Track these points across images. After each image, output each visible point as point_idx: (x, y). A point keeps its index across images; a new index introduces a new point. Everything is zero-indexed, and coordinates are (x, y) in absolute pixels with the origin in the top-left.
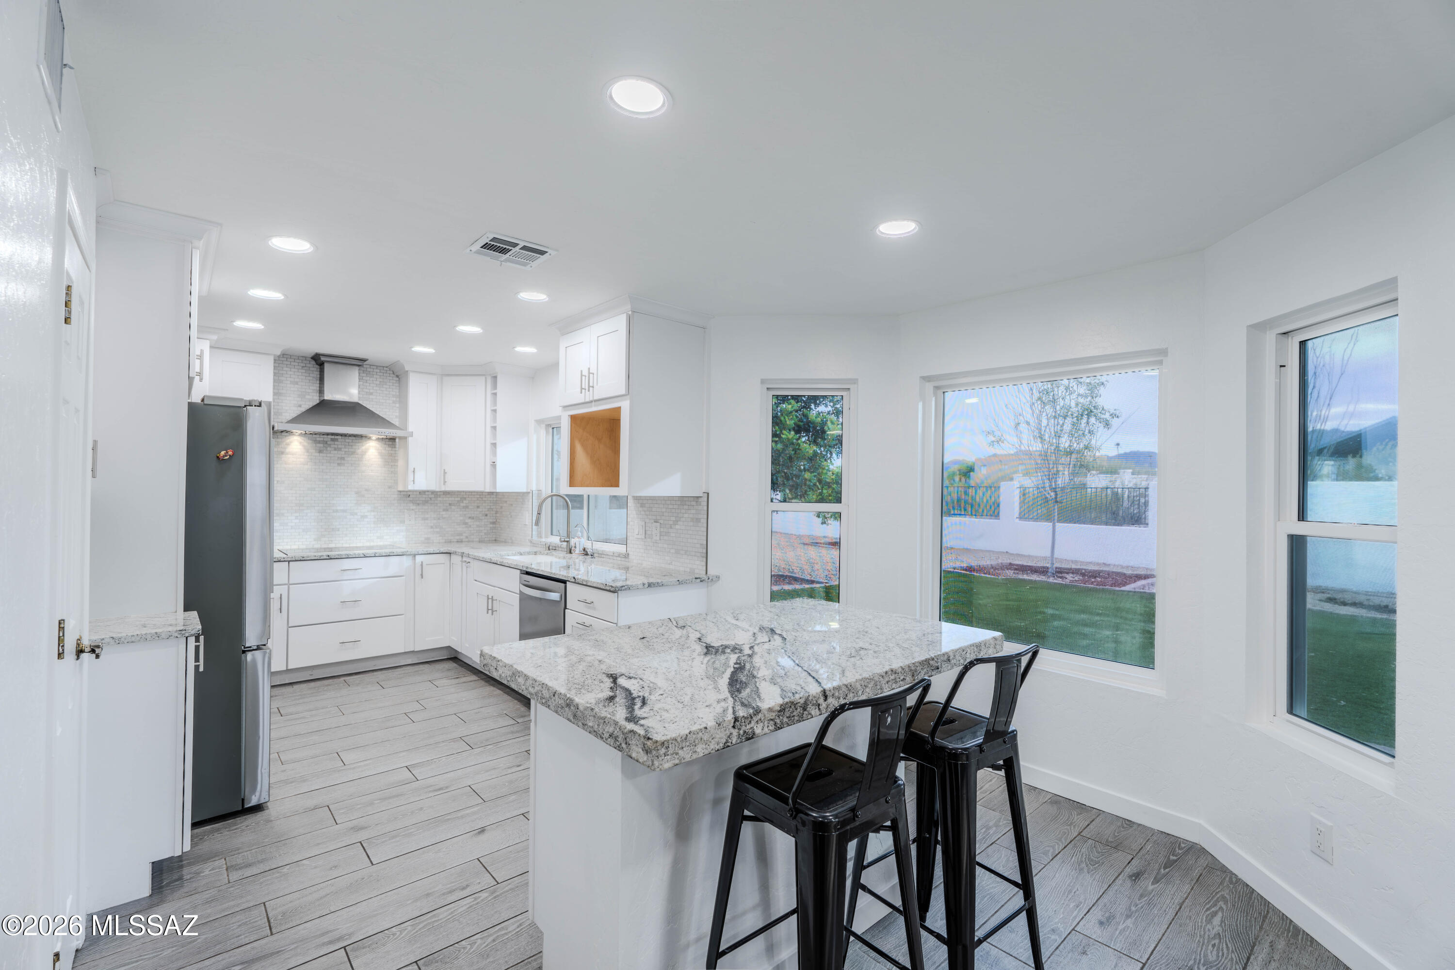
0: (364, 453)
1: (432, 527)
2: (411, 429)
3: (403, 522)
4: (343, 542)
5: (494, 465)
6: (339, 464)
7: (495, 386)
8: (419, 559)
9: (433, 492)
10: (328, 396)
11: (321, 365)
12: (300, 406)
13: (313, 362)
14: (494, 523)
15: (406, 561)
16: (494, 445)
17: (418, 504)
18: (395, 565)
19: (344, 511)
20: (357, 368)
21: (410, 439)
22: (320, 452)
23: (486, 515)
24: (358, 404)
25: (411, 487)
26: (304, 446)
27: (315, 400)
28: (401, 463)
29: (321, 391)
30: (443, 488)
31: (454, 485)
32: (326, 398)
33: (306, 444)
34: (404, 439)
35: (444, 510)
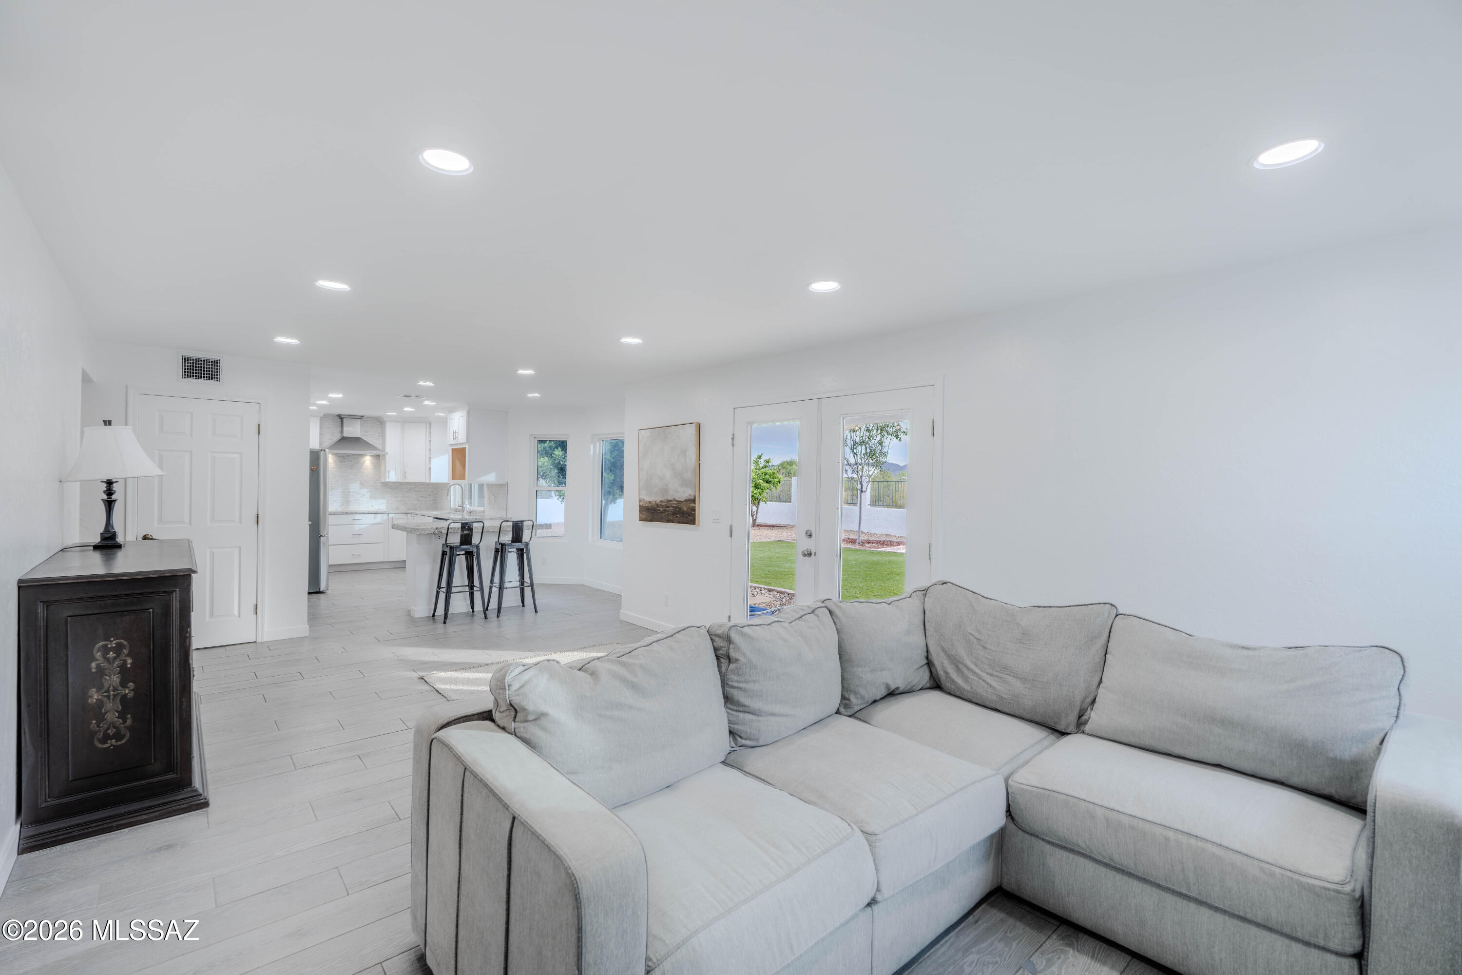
0: (364, 462)
1: (400, 501)
2: (387, 450)
3: (384, 498)
4: (353, 508)
5: (430, 468)
6: (351, 468)
7: (430, 428)
8: (391, 515)
9: (400, 483)
10: (345, 435)
11: (342, 419)
12: (332, 439)
13: (338, 417)
14: (434, 500)
15: (385, 517)
16: (430, 458)
17: (392, 489)
18: (379, 518)
19: (354, 492)
20: (359, 420)
21: (387, 456)
22: (341, 462)
23: (430, 495)
24: (359, 438)
25: (387, 480)
26: (334, 459)
27: (338, 437)
28: (382, 468)
29: (342, 432)
30: (405, 481)
31: (411, 479)
32: (344, 436)
33: (334, 458)
34: (384, 456)
35: (406, 492)
